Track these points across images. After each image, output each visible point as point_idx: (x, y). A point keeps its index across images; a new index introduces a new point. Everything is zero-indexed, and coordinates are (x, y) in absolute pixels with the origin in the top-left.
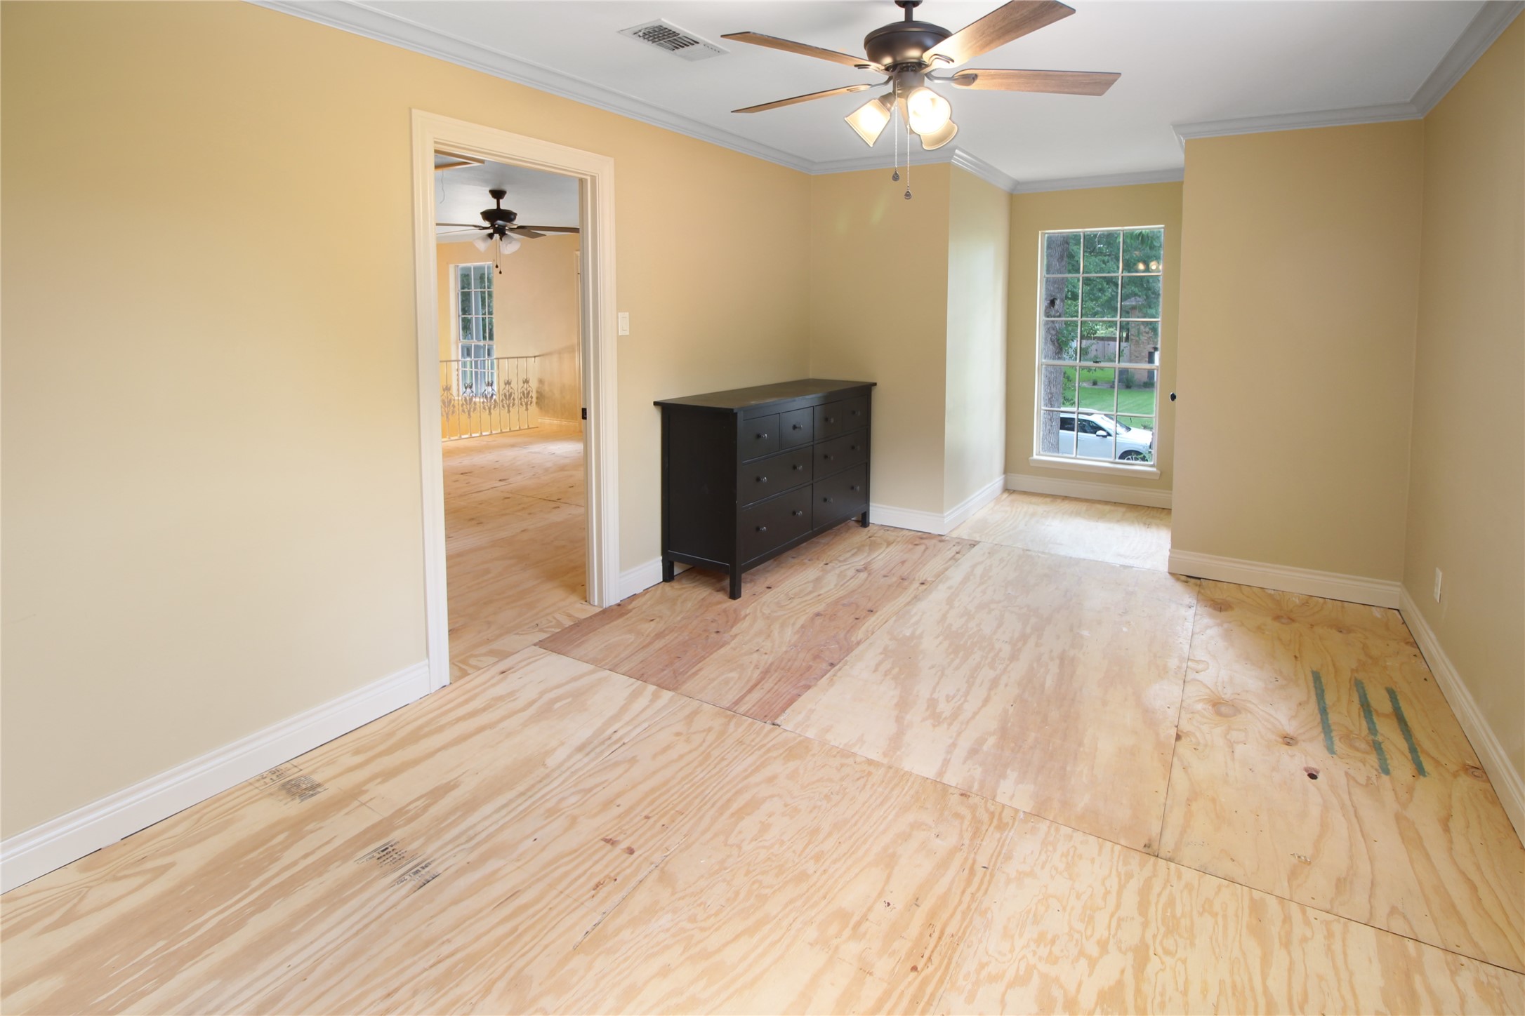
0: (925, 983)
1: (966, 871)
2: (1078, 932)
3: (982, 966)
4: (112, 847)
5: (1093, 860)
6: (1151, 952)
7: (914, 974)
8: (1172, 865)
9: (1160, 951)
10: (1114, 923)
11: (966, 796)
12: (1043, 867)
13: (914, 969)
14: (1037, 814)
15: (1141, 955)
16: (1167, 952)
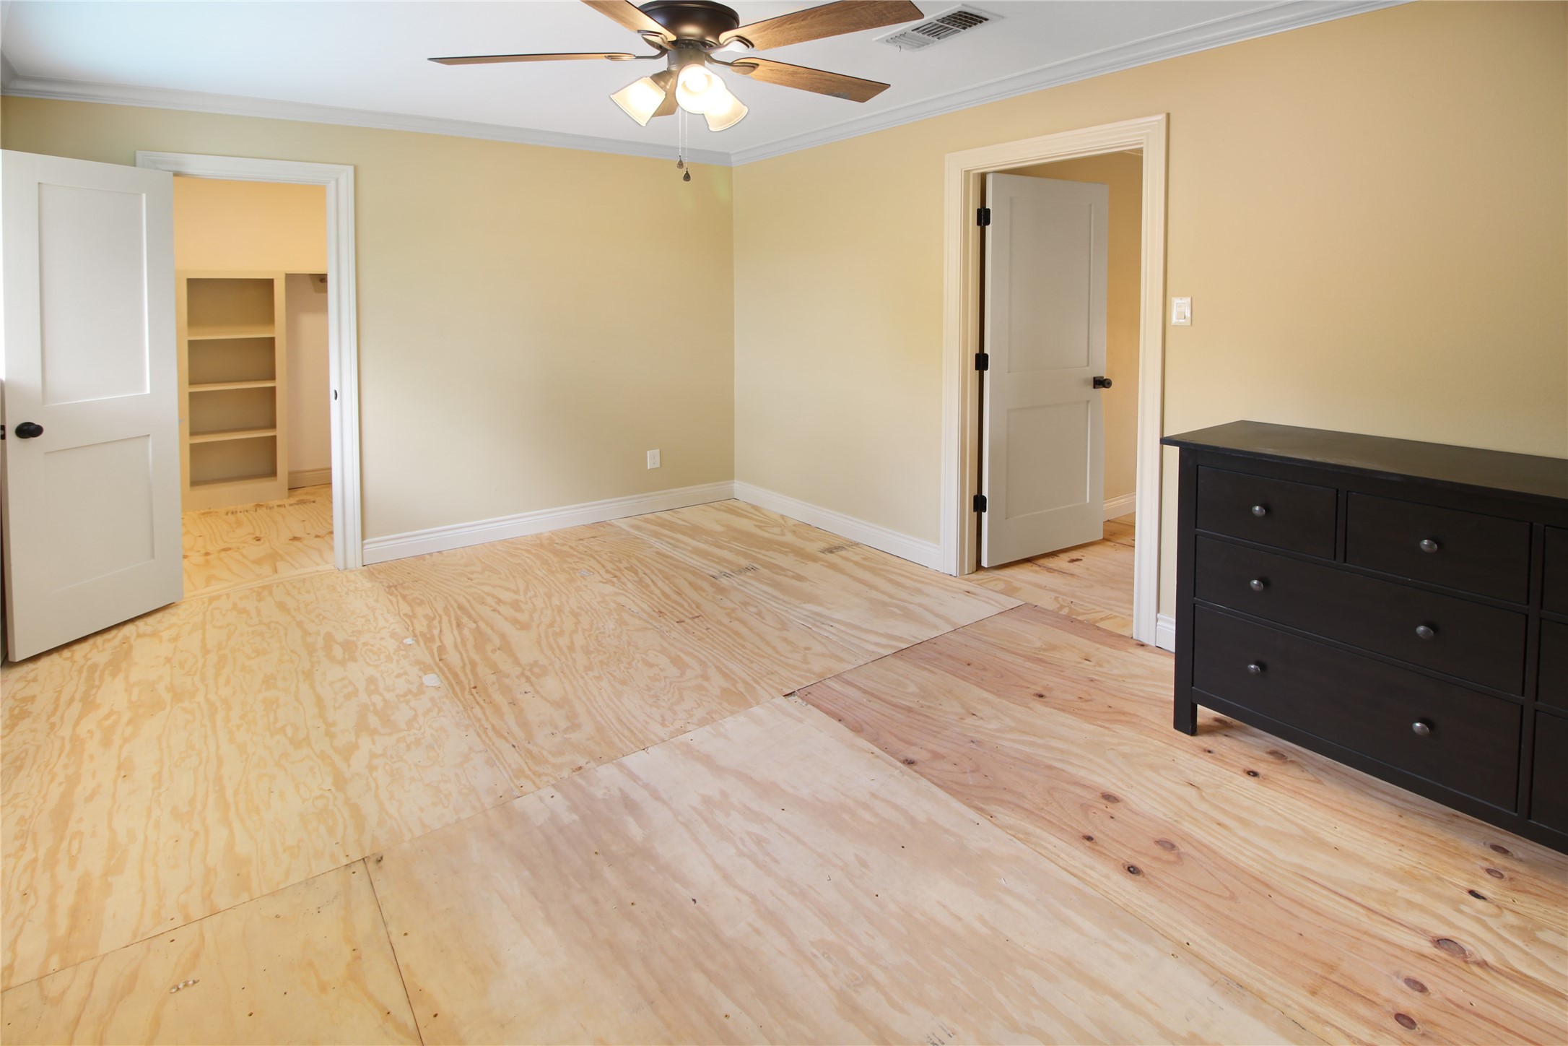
0: (463, 689)
1: (506, 734)
2: (395, 762)
3: (440, 710)
4: (812, 527)
5: (422, 810)
6: (333, 789)
7: (473, 685)
8: (345, 861)
9: (327, 794)
10: (373, 785)
11: (576, 769)
12: (457, 775)
13: (475, 688)
14: (503, 805)
15: (340, 782)
16: (321, 796)
